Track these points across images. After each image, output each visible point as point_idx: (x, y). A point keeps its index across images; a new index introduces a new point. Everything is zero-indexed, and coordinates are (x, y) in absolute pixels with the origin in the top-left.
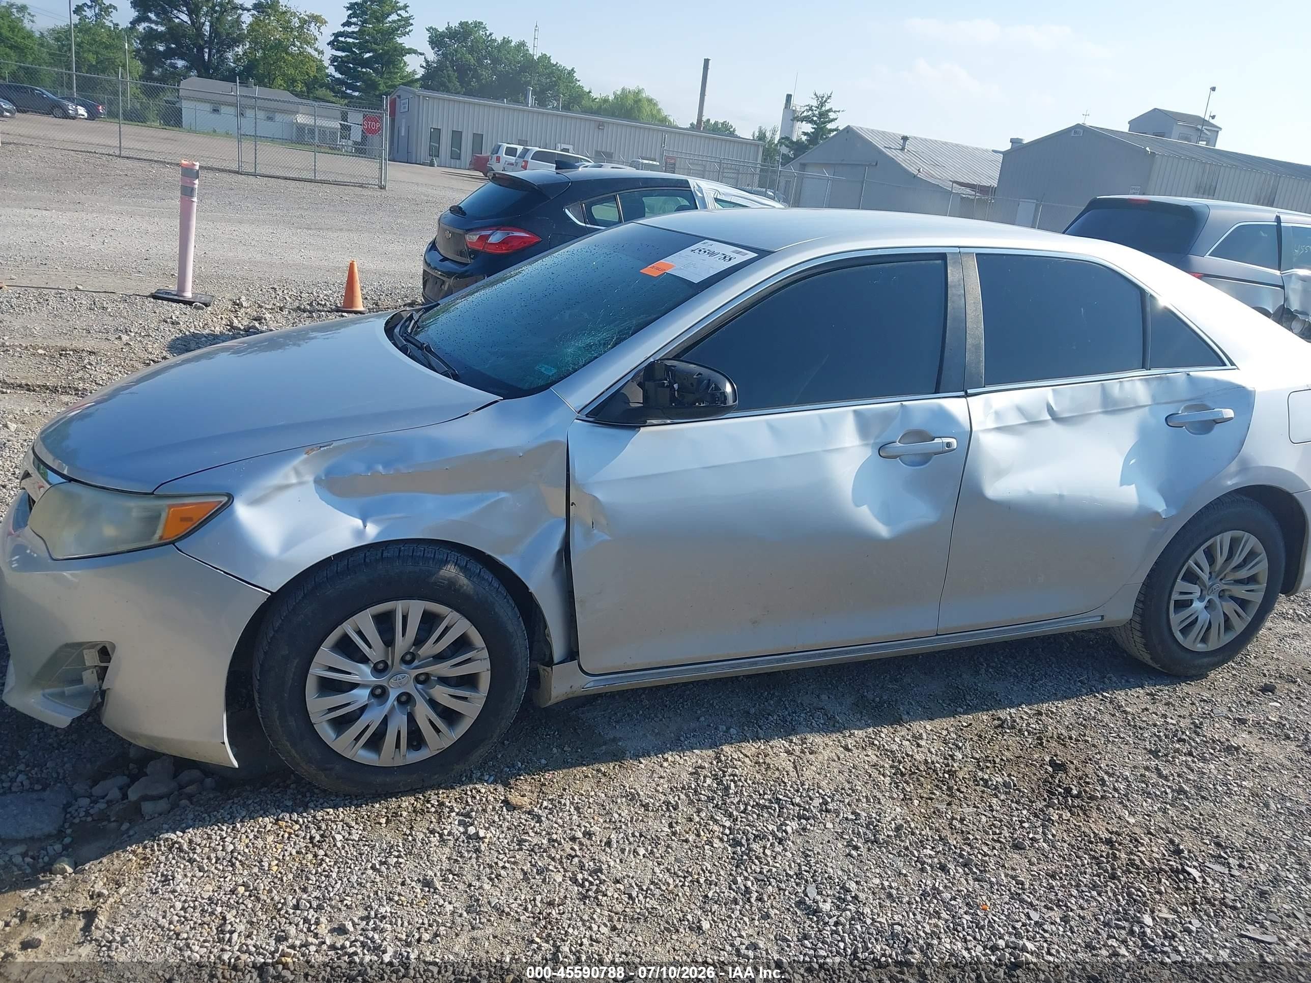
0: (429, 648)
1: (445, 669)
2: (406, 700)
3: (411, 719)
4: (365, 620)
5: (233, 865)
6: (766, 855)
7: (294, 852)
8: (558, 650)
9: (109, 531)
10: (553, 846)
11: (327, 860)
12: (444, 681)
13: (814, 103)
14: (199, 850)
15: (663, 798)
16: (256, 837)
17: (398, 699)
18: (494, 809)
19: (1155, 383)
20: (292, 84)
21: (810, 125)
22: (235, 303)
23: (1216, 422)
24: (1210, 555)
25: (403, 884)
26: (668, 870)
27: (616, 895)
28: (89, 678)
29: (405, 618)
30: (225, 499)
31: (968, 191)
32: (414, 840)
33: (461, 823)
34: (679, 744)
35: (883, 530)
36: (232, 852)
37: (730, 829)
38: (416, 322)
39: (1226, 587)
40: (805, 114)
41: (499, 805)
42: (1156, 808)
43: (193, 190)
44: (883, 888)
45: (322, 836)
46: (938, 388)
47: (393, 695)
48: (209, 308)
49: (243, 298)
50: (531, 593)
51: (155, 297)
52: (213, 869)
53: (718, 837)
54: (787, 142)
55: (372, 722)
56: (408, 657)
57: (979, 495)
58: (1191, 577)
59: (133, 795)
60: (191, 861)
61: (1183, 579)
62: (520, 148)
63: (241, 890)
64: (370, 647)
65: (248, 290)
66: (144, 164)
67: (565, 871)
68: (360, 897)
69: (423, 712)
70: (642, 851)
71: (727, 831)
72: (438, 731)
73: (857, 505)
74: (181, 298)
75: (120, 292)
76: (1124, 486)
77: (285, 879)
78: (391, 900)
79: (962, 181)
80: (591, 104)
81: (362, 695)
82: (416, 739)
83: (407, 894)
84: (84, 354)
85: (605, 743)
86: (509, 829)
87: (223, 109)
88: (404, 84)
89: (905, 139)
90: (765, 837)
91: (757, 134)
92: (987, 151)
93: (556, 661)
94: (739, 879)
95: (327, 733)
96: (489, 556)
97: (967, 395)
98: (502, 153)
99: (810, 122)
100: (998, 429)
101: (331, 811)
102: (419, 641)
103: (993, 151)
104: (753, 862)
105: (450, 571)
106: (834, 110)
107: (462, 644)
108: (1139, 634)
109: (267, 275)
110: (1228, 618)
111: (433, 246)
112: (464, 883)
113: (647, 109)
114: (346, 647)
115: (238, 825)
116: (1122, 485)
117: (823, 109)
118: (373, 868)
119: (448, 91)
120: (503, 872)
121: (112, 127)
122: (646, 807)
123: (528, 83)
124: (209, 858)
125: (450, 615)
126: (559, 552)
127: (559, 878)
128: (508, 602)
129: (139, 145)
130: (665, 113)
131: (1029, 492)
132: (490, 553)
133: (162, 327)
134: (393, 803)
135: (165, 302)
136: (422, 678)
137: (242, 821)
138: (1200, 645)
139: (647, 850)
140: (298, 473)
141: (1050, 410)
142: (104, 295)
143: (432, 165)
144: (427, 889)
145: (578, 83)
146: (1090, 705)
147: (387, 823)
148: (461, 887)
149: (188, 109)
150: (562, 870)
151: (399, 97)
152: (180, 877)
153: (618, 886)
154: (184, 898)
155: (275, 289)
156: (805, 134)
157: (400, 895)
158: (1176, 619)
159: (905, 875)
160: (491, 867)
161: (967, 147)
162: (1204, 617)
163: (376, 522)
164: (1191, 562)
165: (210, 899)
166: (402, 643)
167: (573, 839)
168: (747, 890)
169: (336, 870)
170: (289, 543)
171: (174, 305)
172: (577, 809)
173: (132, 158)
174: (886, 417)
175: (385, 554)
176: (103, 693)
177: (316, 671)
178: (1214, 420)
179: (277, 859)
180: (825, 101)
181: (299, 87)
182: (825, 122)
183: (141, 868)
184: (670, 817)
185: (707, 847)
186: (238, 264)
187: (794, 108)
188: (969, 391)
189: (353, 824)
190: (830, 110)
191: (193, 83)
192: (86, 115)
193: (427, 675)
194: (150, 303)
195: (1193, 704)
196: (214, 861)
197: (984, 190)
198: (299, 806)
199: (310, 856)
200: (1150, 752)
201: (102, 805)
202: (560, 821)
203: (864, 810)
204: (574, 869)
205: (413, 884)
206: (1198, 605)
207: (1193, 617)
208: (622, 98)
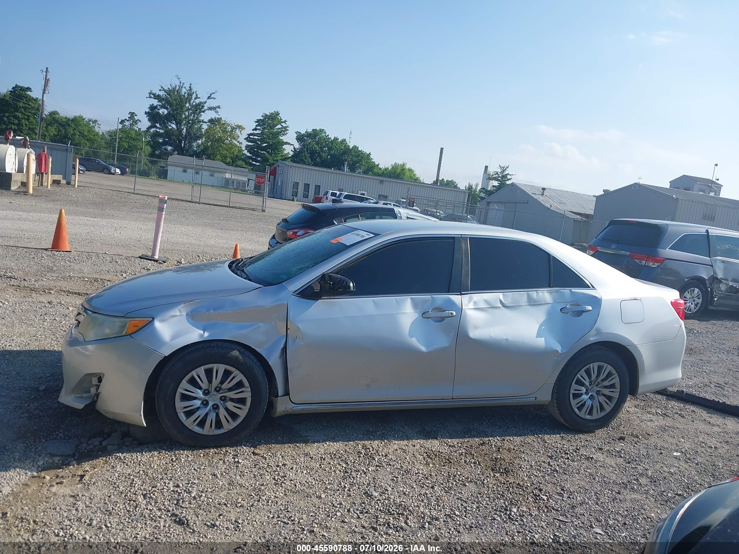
0: (226, 386)
1: (231, 395)
2: (216, 407)
3: (217, 415)
4: (201, 371)
5: (140, 465)
6: (357, 477)
7: (164, 463)
8: (281, 392)
9: (107, 331)
10: (269, 468)
11: (177, 466)
12: (232, 400)
13: (499, 170)
14: (127, 459)
15: (320, 456)
16: (150, 457)
17: (213, 406)
18: (248, 454)
19: (554, 294)
20: (225, 158)
21: (496, 182)
22: (178, 262)
23: (583, 312)
24: (588, 372)
25: (205, 475)
26: (314, 479)
27: (290, 484)
28: (93, 390)
29: (217, 372)
30: (151, 319)
31: (579, 217)
32: (213, 462)
33: (233, 458)
34: (334, 439)
35: (423, 349)
36: (140, 461)
37: (345, 468)
38: (244, 263)
39: (599, 389)
40: (494, 176)
41: (251, 453)
42: (540, 475)
43: (163, 209)
44: (403, 491)
45: (176, 459)
46: (449, 290)
47: (211, 404)
48: (166, 264)
49: (183, 260)
50: (270, 365)
51: (140, 258)
52: (132, 465)
53: (339, 470)
54: (484, 191)
55: (201, 414)
56: (218, 389)
57: (466, 336)
58: (580, 383)
59: (104, 444)
60: (124, 463)
61: (575, 383)
62: (338, 193)
63: (141, 472)
64: (202, 382)
65: (186, 256)
66: (144, 197)
67: (271, 475)
68: (187, 477)
69: (222, 413)
70: (305, 472)
71: (344, 468)
72: (228, 421)
73: (412, 337)
74: (153, 259)
75: (125, 255)
76: (538, 338)
77: (159, 470)
78: (199, 479)
79: (575, 211)
80: (379, 171)
81: (197, 403)
82: (219, 424)
83: (206, 477)
84: (105, 281)
85: (302, 437)
86: (252, 461)
87: (189, 171)
88: (282, 160)
89: (544, 189)
90: (358, 471)
91: (467, 186)
92: (590, 196)
93: (279, 396)
94: (342, 483)
95: (182, 417)
96: (253, 349)
97: (461, 294)
98: (329, 195)
99: (497, 180)
100: (475, 309)
101: (182, 451)
102: (222, 382)
103: (593, 196)
104: (351, 479)
105: (235, 353)
106: (510, 174)
107: (240, 385)
108: (556, 409)
109: (196, 250)
110: (602, 404)
111: (274, 237)
112: (229, 476)
113: (408, 174)
114: (193, 382)
115: (144, 453)
116: (537, 337)
117: (504, 173)
118: (194, 469)
119: (304, 163)
120: (246, 474)
121: (131, 178)
122: (312, 458)
123: (346, 160)
124: (131, 462)
125: (236, 372)
126: (282, 349)
127: (268, 478)
128: (260, 368)
129: (143, 188)
130: (418, 176)
131: (491, 336)
132: (253, 347)
133: (142, 271)
134: (207, 451)
135: (145, 260)
136: (223, 398)
137: (145, 452)
138: (588, 416)
139: (307, 472)
140: (180, 311)
141: (501, 302)
142: (117, 256)
143: (293, 200)
144: (214, 477)
145: (373, 160)
146: (530, 439)
147: (203, 456)
148: (228, 477)
149: (171, 171)
150: (270, 475)
151: (278, 166)
152: (119, 467)
153: (291, 482)
154: (119, 473)
155: (199, 256)
156: (494, 186)
157: (203, 478)
158: (574, 403)
159: (415, 488)
160: (241, 472)
161: (579, 194)
162: (589, 403)
163: (208, 332)
164: (578, 375)
165: (129, 474)
166: (215, 382)
167: (278, 466)
168: (345, 487)
169: (180, 469)
170: (174, 337)
171: (149, 261)
172: (282, 457)
173: (139, 194)
174: (425, 301)
175: (211, 345)
176: (97, 395)
177: (180, 390)
178: (582, 311)
179: (157, 464)
180: (505, 169)
181: (228, 160)
182: (505, 180)
183: (104, 464)
184: (321, 462)
185: (333, 473)
186: (183, 244)
187: (489, 173)
188: (462, 293)
189: (190, 456)
190: (508, 174)
191: (175, 158)
192: (120, 173)
193: (225, 397)
194: (138, 260)
195: (581, 442)
196: (132, 463)
197: (587, 216)
198: (170, 448)
199: (170, 465)
200: (549, 457)
201: (91, 447)
202: (274, 460)
203: (406, 466)
204: (275, 475)
205: (209, 475)
206: (585, 397)
207: (583, 402)
208: (395, 167)
